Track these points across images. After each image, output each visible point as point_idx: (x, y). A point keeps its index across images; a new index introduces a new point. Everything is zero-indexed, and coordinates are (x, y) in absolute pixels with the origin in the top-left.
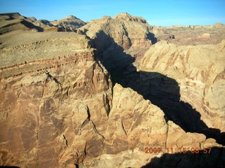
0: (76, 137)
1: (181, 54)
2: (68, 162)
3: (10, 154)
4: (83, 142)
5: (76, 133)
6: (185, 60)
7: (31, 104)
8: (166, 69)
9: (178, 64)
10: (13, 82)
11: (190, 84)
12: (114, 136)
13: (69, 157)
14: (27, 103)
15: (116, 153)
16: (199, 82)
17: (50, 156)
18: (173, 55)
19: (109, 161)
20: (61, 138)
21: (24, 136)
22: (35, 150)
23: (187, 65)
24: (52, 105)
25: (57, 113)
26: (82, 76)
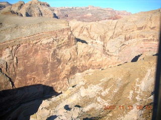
0: (66, 66)
1: (86, 27)
2: (64, 78)
3: (37, 78)
4: (69, 68)
5: (67, 64)
6: (89, 30)
7: (47, 53)
8: (79, 35)
9: (85, 32)
10: (37, 43)
11: (94, 43)
12: (81, 64)
13: (65, 75)
14: (45, 52)
15: (82, 72)
16: (98, 41)
17: (56, 77)
18: (82, 27)
19: (80, 76)
20: (60, 67)
21: (43, 68)
22: (49, 74)
23: (91, 33)
24: (56, 52)
25: (58, 56)
26: (66, 39)
